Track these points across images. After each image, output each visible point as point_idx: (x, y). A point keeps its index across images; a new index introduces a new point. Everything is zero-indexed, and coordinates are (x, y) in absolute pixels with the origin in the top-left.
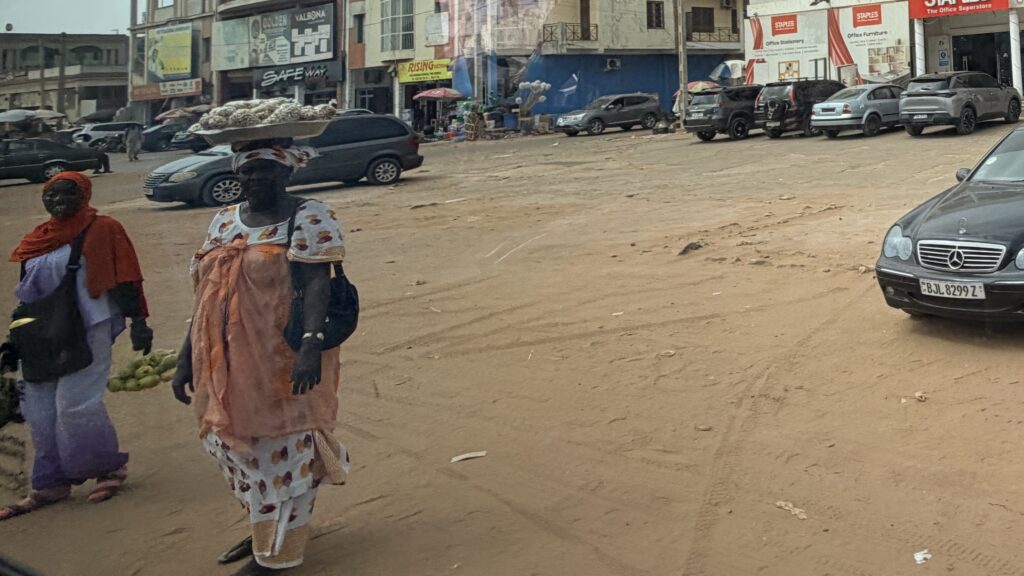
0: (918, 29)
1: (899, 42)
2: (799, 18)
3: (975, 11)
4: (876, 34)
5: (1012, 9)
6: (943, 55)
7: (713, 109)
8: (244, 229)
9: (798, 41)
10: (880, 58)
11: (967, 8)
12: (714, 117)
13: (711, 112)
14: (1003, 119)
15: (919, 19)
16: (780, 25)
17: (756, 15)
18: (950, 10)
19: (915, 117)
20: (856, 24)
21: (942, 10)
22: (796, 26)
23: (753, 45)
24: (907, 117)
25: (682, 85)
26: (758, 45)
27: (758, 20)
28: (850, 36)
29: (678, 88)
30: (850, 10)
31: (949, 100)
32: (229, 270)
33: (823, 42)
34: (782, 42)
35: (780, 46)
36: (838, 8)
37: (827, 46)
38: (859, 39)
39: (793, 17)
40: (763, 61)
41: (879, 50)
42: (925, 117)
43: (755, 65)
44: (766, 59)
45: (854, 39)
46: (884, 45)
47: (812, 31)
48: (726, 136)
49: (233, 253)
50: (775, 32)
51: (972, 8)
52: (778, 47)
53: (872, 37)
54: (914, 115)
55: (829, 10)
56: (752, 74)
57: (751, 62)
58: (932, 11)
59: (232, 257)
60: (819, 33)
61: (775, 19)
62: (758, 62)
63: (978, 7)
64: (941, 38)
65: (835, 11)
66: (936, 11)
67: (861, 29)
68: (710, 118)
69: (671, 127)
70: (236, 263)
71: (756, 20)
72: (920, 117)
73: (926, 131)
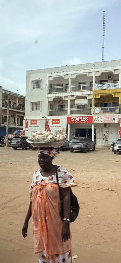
0: (69, 126)
1: (64, 129)
2: (38, 121)
3: (84, 123)
4: (58, 126)
5: (93, 123)
6: (73, 133)
7: (19, 142)
8: (43, 178)
9: (37, 127)
10: (59, 132)
11: (82, 122)
12: (19, 144)
13: (18, 142)
14: (91, 149)
15: (69, 124)
16: (33, 122)
17: (26, 119)
18: (78, 122)
19: (74, 148)
20: (53, 124)
21: (75, 122)
22: (37, 123)
23: (25, 126)
24: (71, 147)
25: (7, 135)
26: (27, 126)
27: (27, 120)
28: (51, 126)
29: (6, 135)
30: (52, 120)
31: (82, 144)
32: (43, 193)
33: (44, 127)
34: (33, 126)
35: (32, 127)
36: (49, 119)
37: (45, 128)
38: (53, 127)
39: (36, 120)
40: (28, 131)
41: (58, 130)
42: (76, 148)
43: (25, 131)
44: (28, 130)
45: (52, 127)
46: (60, 129)
47: (41, 124)
48: (22, 149)
49: (42, 187)
50: (31, 124)
51: (83, 122)
52: (31, 127)
53: (57, 127)
54: (73, 147)
55: (46, 120)
56: (25, 133)
57: (24, 131)
58: (73, 122)
59: (42, 188)
60: (43, 125)
61: (31, 121)
62: (26, 131)
63: (85, 122)
64: (73, 129)
65: (48, 120)
66: (74, 122)
67: (54, 125)
68: (18, 144)
69: (3, 145)
70: (44, 190)
71: (26, 120)
72: (75, 148)
73: (75, 151)
